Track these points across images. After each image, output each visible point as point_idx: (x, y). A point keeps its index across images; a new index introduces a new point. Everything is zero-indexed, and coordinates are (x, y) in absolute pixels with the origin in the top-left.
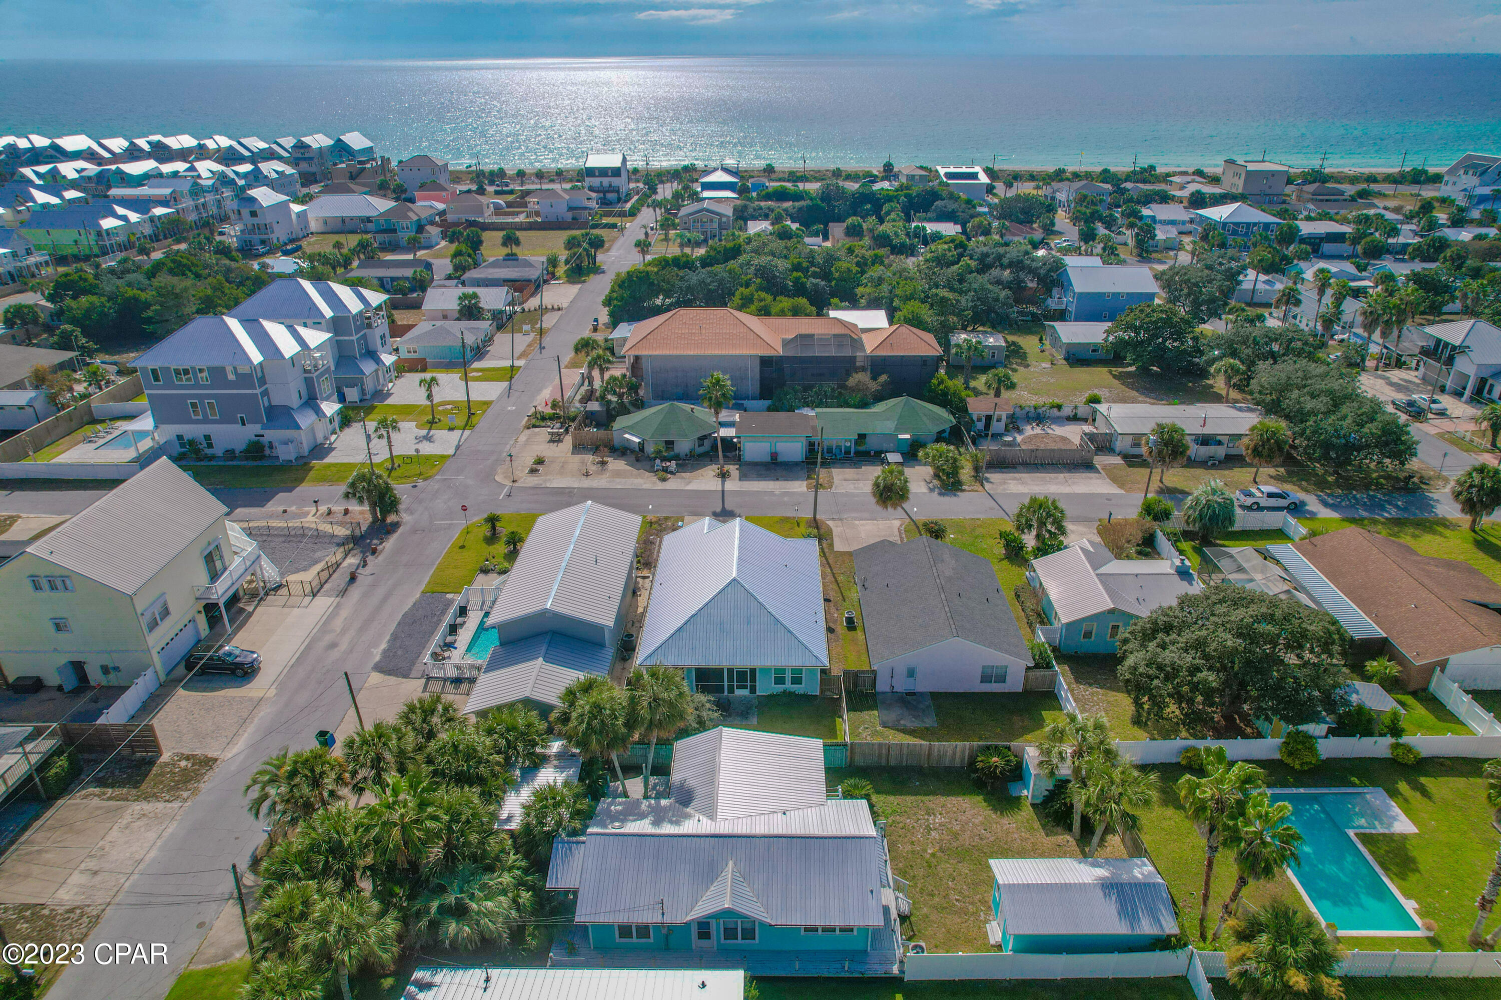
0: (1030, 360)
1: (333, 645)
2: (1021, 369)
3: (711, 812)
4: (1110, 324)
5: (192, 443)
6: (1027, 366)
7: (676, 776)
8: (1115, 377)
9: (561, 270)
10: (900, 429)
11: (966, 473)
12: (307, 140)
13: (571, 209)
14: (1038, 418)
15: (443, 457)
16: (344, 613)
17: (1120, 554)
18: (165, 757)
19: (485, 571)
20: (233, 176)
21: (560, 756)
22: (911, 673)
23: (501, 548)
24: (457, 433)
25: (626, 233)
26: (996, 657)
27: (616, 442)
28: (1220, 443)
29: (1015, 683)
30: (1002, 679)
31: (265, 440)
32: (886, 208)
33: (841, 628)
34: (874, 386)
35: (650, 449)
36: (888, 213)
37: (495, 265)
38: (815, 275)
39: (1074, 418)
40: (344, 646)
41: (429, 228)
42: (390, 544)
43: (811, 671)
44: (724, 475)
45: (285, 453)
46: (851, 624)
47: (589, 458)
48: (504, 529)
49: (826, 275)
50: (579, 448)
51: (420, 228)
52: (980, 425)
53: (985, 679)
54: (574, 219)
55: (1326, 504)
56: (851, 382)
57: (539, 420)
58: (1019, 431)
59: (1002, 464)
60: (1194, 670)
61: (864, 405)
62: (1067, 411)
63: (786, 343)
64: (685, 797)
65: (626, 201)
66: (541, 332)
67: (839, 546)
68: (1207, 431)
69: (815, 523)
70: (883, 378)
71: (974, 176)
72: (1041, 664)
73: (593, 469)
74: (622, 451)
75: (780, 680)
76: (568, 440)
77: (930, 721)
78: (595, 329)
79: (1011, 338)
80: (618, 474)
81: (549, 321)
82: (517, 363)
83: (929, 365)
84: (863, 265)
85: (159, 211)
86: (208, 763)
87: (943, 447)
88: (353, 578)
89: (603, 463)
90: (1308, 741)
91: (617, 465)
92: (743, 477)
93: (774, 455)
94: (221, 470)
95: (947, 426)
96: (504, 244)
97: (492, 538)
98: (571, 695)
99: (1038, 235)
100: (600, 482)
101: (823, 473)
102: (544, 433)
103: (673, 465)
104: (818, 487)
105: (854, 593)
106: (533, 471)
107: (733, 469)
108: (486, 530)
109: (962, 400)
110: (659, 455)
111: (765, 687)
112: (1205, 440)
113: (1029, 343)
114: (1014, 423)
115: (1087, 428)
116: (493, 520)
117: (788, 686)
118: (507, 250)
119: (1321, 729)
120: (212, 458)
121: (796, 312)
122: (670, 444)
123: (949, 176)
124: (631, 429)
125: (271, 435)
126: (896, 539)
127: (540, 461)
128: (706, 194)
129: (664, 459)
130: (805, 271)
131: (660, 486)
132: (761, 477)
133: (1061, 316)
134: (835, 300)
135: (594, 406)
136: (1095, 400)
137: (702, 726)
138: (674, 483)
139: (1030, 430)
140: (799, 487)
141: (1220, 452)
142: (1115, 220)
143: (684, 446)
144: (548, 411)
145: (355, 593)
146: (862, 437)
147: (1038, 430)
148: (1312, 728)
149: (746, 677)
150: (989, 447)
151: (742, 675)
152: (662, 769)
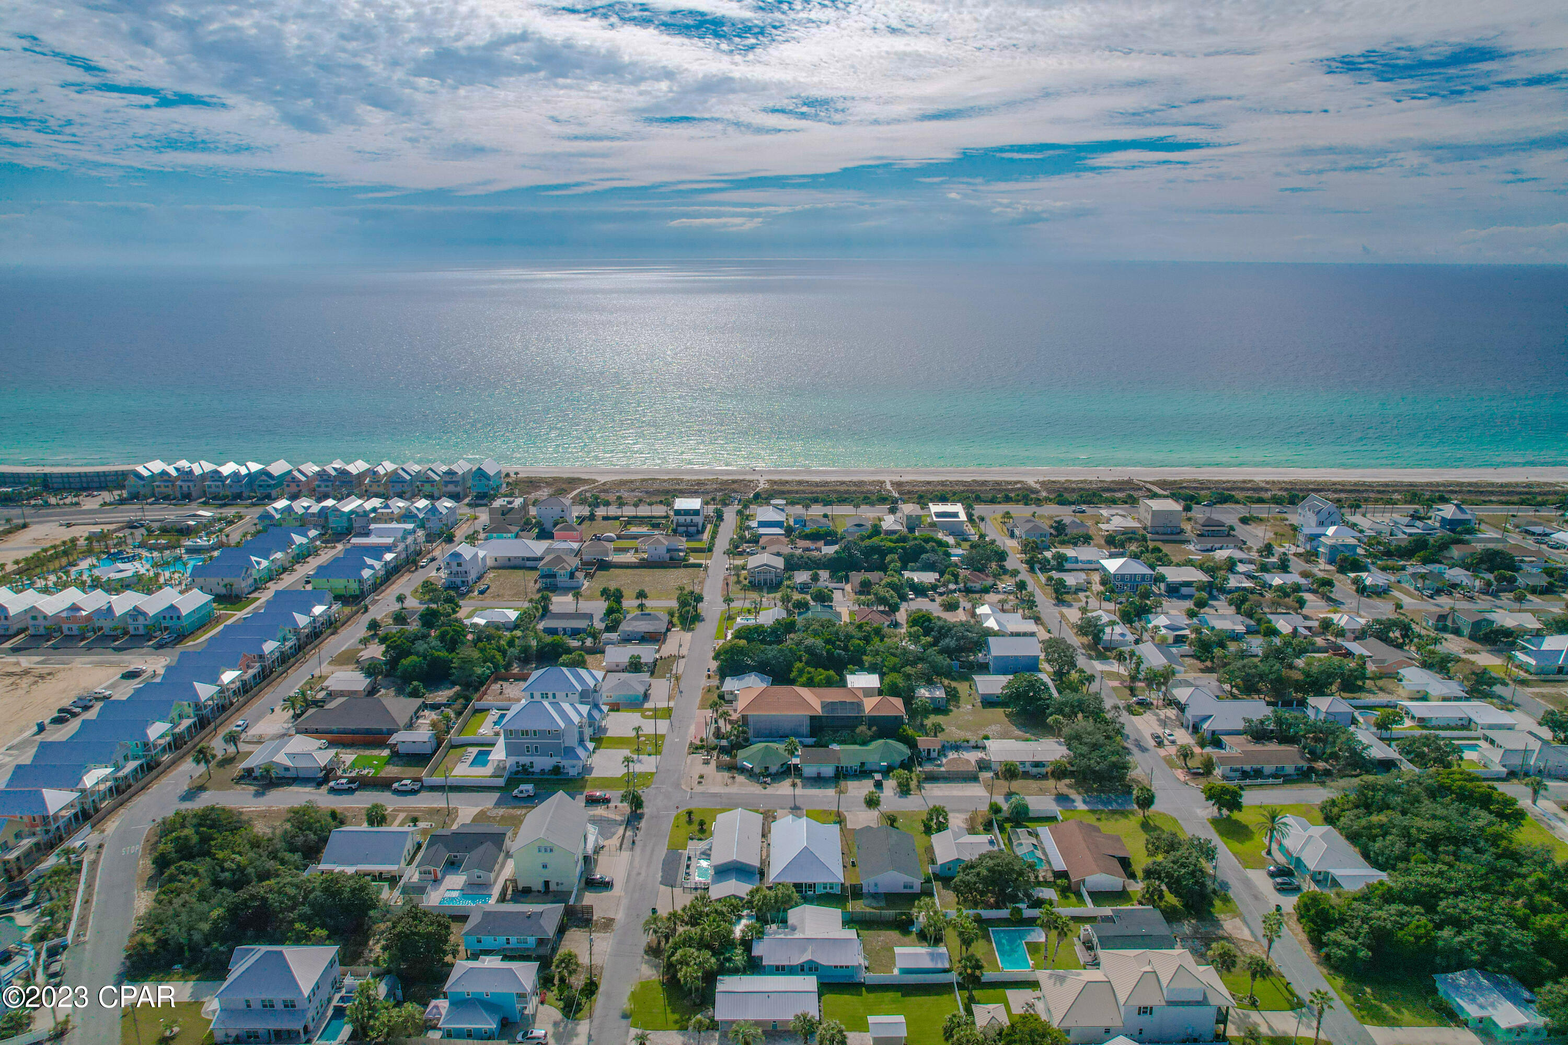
0: (962, 704)
1: (639, 874)
2: (955, 709)
3: (804, 933)
4: (1011, 677)
5: (523, 766)
6: (958, 707)
7: (790, 922)
8: (1007, 715)
9: (675, 620)
10: (882, 760)
11: (913, 784)
12: (454, 467)
13: (669, 550)
14: (957, 748)
15: (652, 774)
16: (637, 859)
17: (972, 831)
18: (595, 918)
19: (691, 839)
20: (416, 511)
21: (748, 915)
22: (876, 885)
23: (695, 827)
24: (653, 757)
25: (710, 571)
26: (908, 879)
27: (739, 765)
28: (1044, 766)
29: (917, 889)
30: (912, 887)
31: (561, 765)
32: (888, 558)
33: (849, 866)
34: (869, 733)
35: (757, 770)
36: (890, 562)
37: (635, 618)
38: (839, 648)
39: (976, 747)
40: (643, 874)
41: (577, 574)
42: (643, 824)
43: (837, 884)
44: (794, 785)
45: (573, 772)
46: (853, 864)
47: (726, 774)
48: (696, 818)
49: (846, 649)
50: (720, 767)
51: (572, 575)
52: (925, 754)
53: (905, 887)
54: (671, 559)
55: (1085, 802)
56: (858, 730)
57: (695, 749)
58: (945, 756)
59: (932, 778)
60: (975, 883)
61: (864, 743)
62: (972, 743)
63: (824, 706)
64: (794, 929)
65: (703, 532)
66: (677, 679)
67: (849, 826)
68: (1036, 759)
69: (838, 814)
70: (874, 728)
71: (955, 515)
72: (928, 881)
73: (730, 781)
74: (742, 770)
75: (825, 888)
76: (713, 763)
77: (883, 904)
78: (709, 677)
79: (954, 684)
80: (741, 785)
81: (680, 667)
82: (672, 704)
83: (898, 720)
84: (867, 639)
85: (389, 557)
86: (612, 920)
87: (901, 771)
88: (634, 842)
89: (734, 778)
90: (1019, 910)
91: (740, 778)
92: (804, 787)
93: (819, 774)
94: (541, 780)
95: (906, 757)
96: (637, 598)
97: (690, 821)
98: (752, 893)
99: (989, 581)
100: (733, 789)
101: (843, 783)
102: (700, 757)
103: (768, 780)
104: (840, 792)
105: (855, 850)
106: (700, 783)
107: (798, 781)
108: (686, 817)
109: (915, 741)
110: (762, 774)
111: (820, 891)
112: (1037, 764)
113: (962, 688)
114: (943, 751)
115: (980, 755)
116: (690, 813)
117: (828, 890)
118: (639, 602)
119: (1024, 906)
120: (533, 773)
121: (829, 683)
122: (767, 768)
123: (939, 515)
124: (746, 759)
125: (565, 763)
126: (874, 825)
127: (702, 777)
128: (762, 531)
129: (764, 776)
130: (833, 643)
131: (764, 792)
132: (813, 786)
133: (983, 668)
134: (850, 666)
135: (724, 743)
136: (987, 738)
137: (797, 905)
138: (770, 790)
139: (952, 755)
140: (831, 792)
141: (1043, 770)
142: (1049, 562)
143: (773, 769)
144: (699, 743)
145: (638, 849)
146: (863, 764)
147: (956, 756)
148: (1020, 905)
149: (812, 886)
150: (928, 768)
151: (810, 886)
152: (784, 921)
